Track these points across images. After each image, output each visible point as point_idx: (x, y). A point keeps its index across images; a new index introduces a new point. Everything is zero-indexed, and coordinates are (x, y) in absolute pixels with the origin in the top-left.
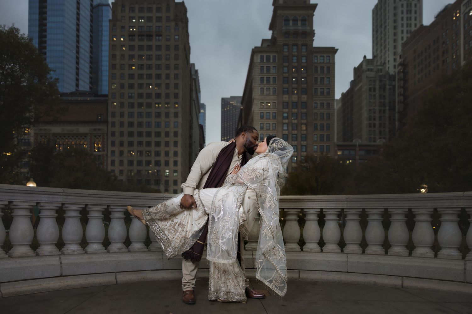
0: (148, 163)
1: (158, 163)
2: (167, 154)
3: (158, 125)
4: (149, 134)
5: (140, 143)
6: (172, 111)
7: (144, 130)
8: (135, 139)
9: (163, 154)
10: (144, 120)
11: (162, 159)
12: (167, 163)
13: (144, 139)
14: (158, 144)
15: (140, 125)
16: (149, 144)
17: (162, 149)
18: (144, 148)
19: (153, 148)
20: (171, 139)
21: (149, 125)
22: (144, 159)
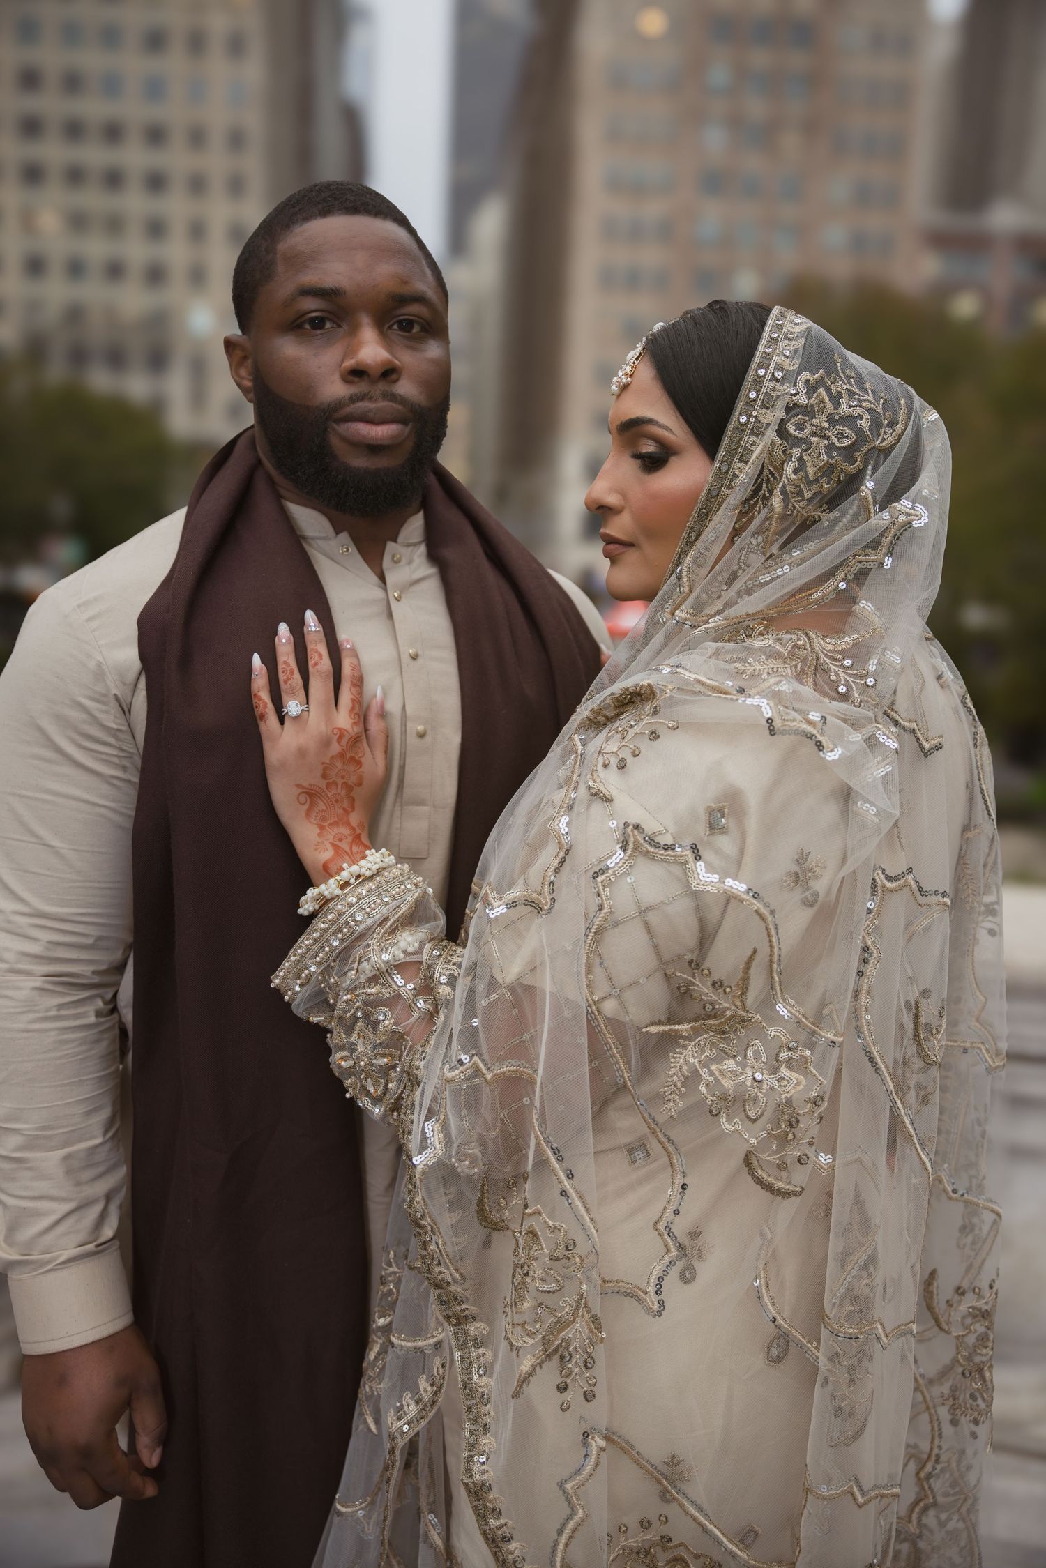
0: (115, 271)
1: (156, 275)
2: (197, 231)
3: (155, 89)
4: (113, 133)
5: (75, 176)
6: (218, 24)
7: (93, 108)
8: (53, 152)
9: (178, 230)
10: (92, 60)
11: (176, 253)
12: (198, 277)
13: (94, 155)
14: (156, 182)
15: (73, 83)
16: (114, 179)
17: (176, 207)
18: (94, 200)
19: (135, 203)
20: (216, 163)
21: (112, 85)
22: (96, 249)
